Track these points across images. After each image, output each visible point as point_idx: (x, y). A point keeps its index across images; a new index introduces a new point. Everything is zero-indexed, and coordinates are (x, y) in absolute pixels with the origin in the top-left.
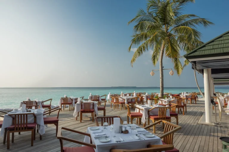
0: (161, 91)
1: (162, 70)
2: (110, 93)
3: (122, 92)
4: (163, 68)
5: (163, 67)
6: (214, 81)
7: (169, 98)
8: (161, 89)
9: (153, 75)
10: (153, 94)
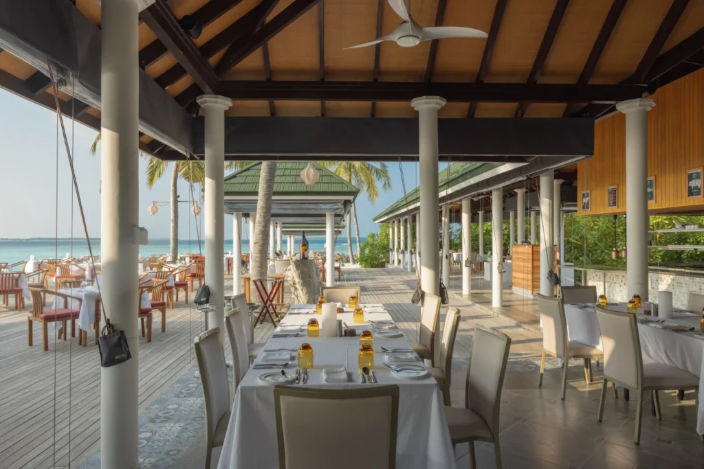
0: (171, 250)
1: (176, 202)
2: (32, 257)
3: (68, 255)
4: (179, 199)
5: (179, 197)
6: (283, 227)
7: (183, 262)
8: (172, 245)
9: (154, 213)
10: (156, 256)
